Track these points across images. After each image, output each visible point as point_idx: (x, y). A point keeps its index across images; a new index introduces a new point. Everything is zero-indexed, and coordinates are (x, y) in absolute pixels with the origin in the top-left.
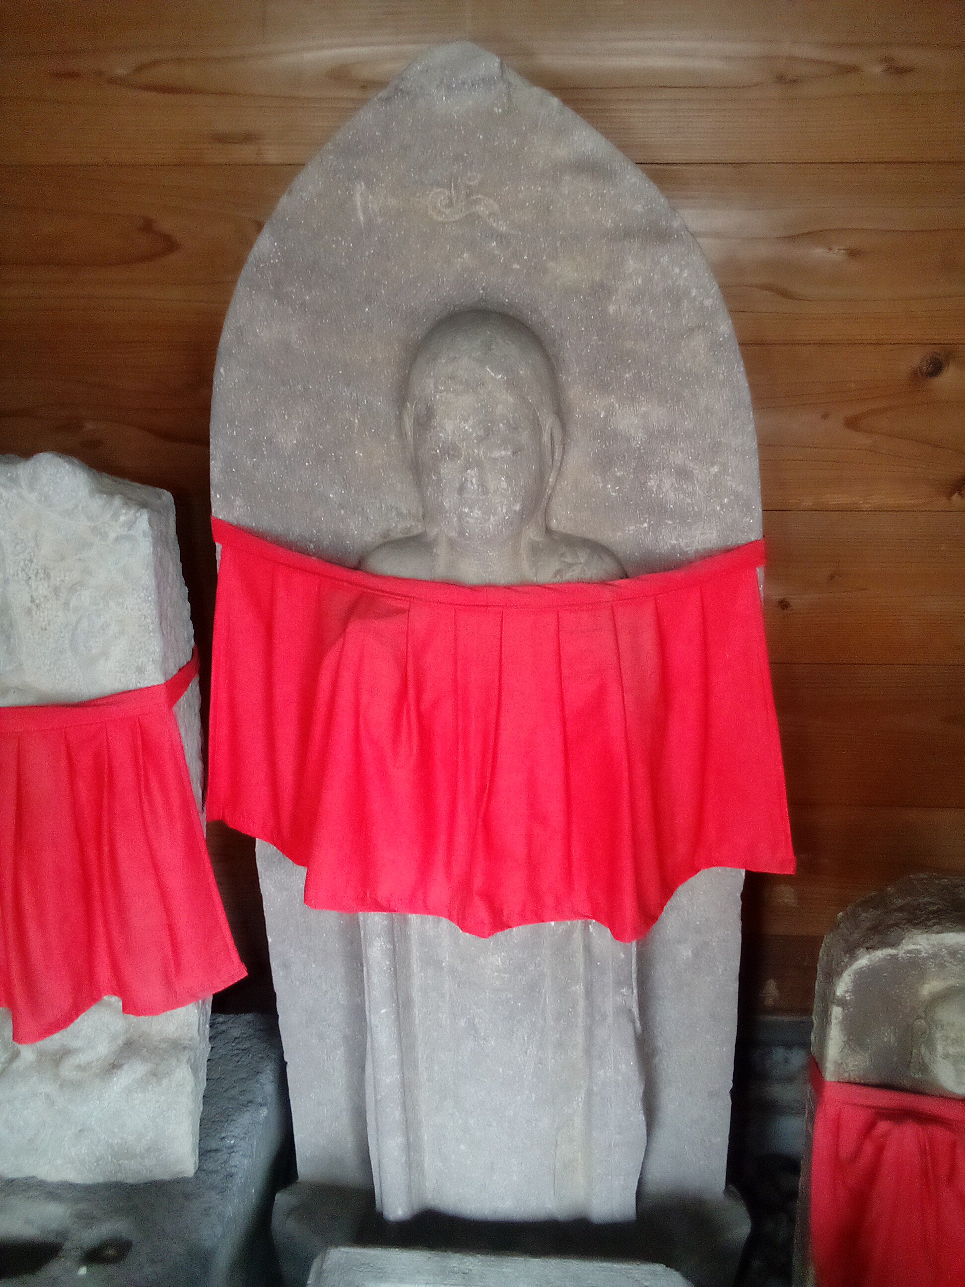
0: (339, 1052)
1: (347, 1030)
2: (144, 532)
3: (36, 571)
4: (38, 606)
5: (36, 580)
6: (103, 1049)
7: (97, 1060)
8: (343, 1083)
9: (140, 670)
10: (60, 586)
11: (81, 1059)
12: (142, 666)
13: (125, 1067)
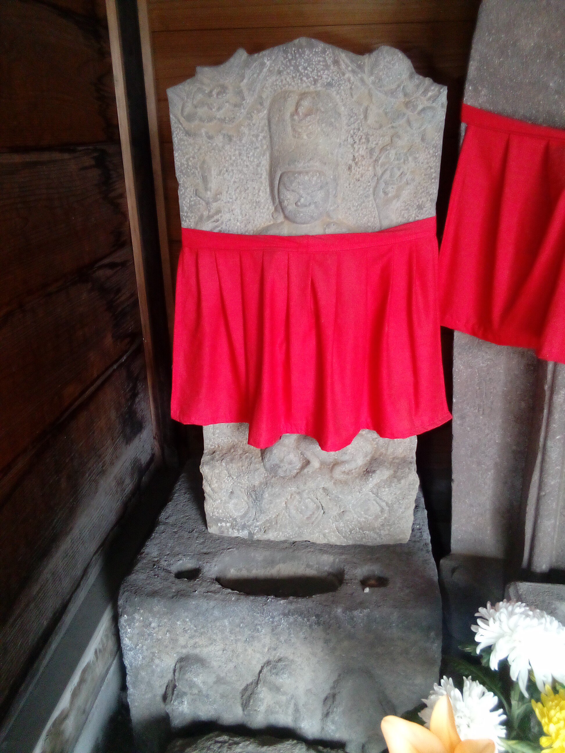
0: (490, 473)
1: (498, 459)
2: (442, 104)
3: (360, 137)
4: (356, 164)
5: (359, 144)
6: (360, 461)
7: (355, 469)
8: (490, 493)
9: (420, 207)
10: (375, 147)
11: (346, 467)
12: (422, 204)
13: (378, 472)
